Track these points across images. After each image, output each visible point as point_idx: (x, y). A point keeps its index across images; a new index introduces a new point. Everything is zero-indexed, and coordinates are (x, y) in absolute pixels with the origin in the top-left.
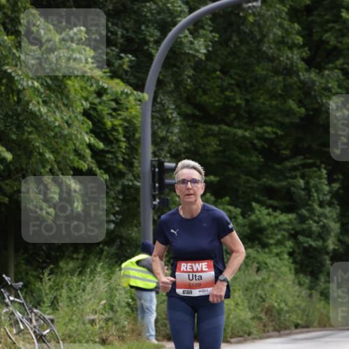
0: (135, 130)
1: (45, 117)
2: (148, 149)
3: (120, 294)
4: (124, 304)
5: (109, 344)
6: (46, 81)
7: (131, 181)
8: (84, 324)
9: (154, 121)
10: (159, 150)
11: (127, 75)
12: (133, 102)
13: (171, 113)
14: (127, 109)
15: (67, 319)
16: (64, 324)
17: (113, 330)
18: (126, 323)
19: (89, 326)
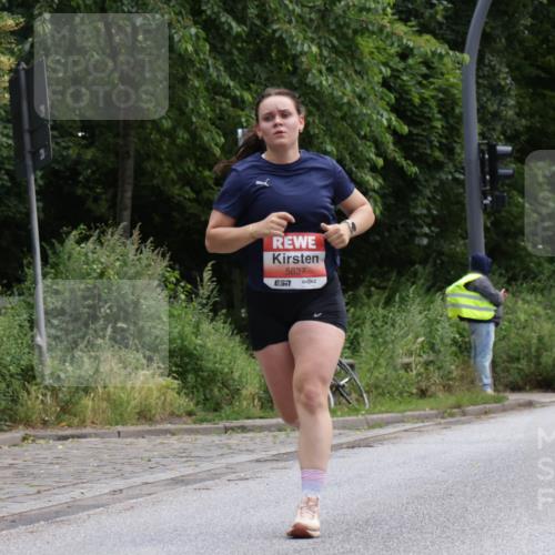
0: (454, 103)
1: (330, 91)
2: (473, 129)
3: (443, 328)
4: (448, 341)
5: (430, 396)
6: (331, 42)
7: (451, 173)
8: (395, 369)
9: (481, 91)
10: (489, 129)
11: (441, 28)
12: (450, 66)
13: (505, 79)
14: (442, 74)
15: (372, 363)
16: (369, 370)
17: (436, 377)
18: (453, 367)
19: (402, 372)
